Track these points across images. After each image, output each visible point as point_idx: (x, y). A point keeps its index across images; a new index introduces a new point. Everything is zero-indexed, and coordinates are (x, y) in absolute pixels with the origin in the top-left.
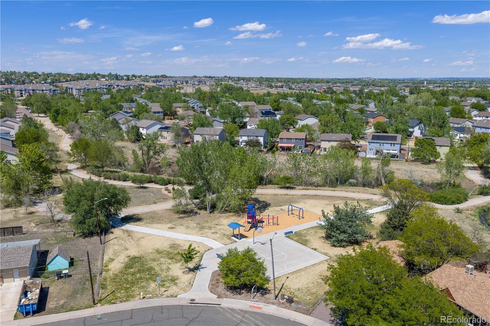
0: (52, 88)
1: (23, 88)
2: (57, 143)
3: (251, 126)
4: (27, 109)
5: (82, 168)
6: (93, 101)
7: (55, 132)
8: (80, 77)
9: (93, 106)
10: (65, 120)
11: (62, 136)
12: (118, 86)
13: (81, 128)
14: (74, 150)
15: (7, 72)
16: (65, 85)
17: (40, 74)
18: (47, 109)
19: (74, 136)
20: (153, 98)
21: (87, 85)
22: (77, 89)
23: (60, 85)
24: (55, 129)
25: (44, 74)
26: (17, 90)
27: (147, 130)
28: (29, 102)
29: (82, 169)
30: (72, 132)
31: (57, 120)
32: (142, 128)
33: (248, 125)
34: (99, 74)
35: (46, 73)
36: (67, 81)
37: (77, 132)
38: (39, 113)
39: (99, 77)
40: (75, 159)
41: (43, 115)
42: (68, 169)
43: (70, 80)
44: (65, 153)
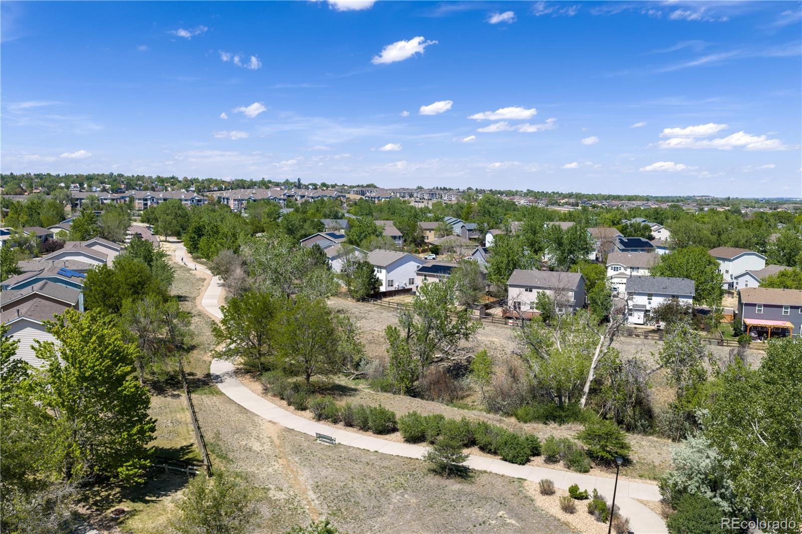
0: (196, 197)
1: (149, 195)
2: (192, 296)
3: (615, 269)
4: (149, 228)
5: (247, 372)
6: (266, 216)
7: (191, 272)
8: (240, 185)
9: (265, 225)
10: (213, 246)
11: (205, 279)
12: (303, 197)
13: (244, 263)
14: (232, 322)
15: (133, 176)
16: (216, 195)
17: (180, 179)
18: (182, 227)
19: (231, 281)
20: (374, 214)
21: (253, 193)
22: (236, 200)
23: (210, 195)
24: (191, 264)
25: (186, 179)
26: (139, 199)
27: (388, 272)
28: (152, 216)
29: (248, 376)
30: (227, 271)
31: (198, 248)
32: (378, 267)
33: (610, 268)
34: (270, 182)
35: (189, 178)
36: (220, 189)
37: (238, 272)
38: (166, 235)
39: (270, 185)
40: (233, 346)
41: (174, 239)
42: (212, 372)
43: (226, 189)
44: (206, 323)
